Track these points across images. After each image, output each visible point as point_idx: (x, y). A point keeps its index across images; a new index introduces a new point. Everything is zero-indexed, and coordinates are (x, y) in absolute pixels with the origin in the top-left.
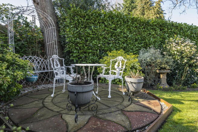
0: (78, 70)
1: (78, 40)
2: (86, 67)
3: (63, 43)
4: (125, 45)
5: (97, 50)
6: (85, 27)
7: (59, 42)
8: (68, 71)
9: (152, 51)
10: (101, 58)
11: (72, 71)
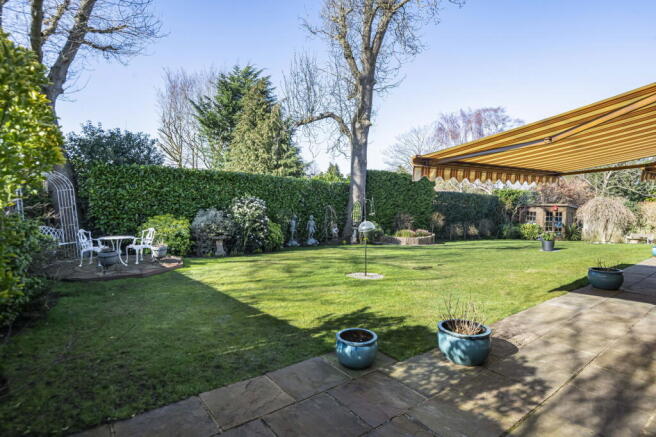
0: (105, 243)
1: (107, 203)
2: (114, 240)
3: (83, 206)
4: (177, 206)
5: (134, 215)
6: (117, 187)
7: (79, 205)
8: (95, 244)
9: (213, 212)
10: (139, 225)
11: (100, 243)
